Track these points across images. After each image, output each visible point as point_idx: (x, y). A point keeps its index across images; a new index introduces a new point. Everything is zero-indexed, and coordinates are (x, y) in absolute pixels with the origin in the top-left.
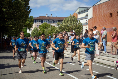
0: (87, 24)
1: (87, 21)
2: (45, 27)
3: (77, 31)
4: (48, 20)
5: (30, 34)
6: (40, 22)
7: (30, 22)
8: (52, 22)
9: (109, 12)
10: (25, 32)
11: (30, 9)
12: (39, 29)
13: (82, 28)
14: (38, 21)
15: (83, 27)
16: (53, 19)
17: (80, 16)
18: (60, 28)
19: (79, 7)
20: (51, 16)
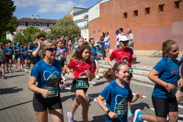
0: (86, 27)
1: (86, 24)
2: (31, 31)
3: (74, 36)
4: (35, 23)
5: (11, 40)
6: (24, 25)
7: (12, 24)
8: (39, 26)
9: (123, 11)
10: (4, 38)
11: (14, 5)
12: (23, 35)
13: (80, 32)
14: (21, 25)
15: (82, 31)
16: (40, 21)
17: (75, 18)
18: (53, 33)
19: (74, 8)
20: (38, 18)
